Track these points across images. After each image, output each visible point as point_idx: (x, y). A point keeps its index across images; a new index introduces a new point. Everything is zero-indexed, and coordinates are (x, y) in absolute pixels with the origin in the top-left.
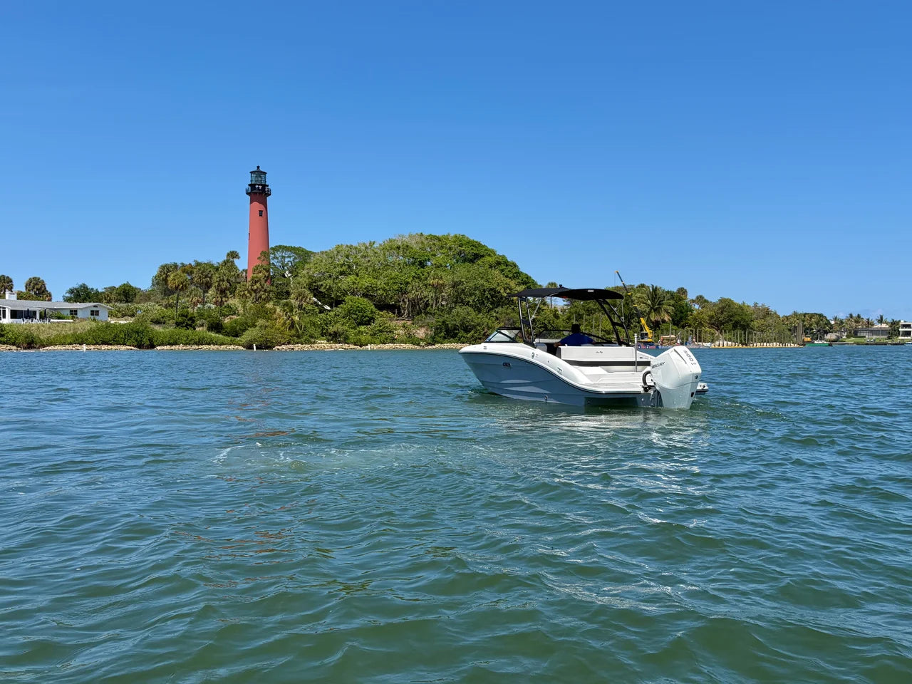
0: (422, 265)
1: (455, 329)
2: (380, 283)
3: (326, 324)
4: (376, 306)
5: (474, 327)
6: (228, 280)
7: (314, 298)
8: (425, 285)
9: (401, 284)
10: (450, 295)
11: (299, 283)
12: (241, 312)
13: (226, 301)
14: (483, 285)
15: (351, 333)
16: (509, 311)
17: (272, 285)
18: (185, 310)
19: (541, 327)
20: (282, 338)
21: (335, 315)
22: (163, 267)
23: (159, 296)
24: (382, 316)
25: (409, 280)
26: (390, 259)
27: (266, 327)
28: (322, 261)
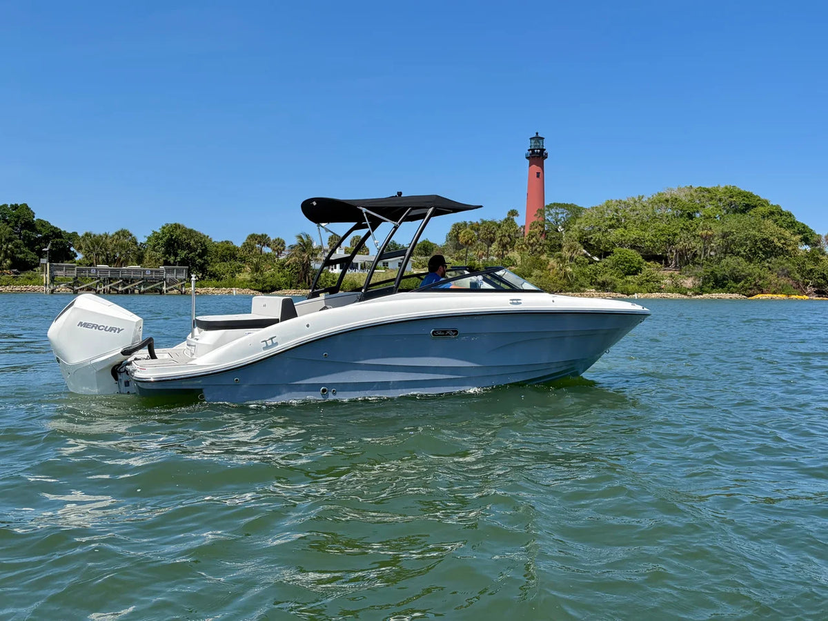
0: (690, 216)
1: (724, 279)
2: (648, 235)
3: (595, 274)
4: (644, 257)
5: (745, 277)
6: (509, 236)
7: (584, 250)
8: (694, 236)
9: (669, 235)
10: (719, 245)
11: (570, 237)
12: (519, 263)
13: (506, 254)
14: (755, 236)
15: (619, 282)
16: (784, 261)
17: (546, 239)
18: (473, 262)
19: (819, 278)
20: (554, 286)
21: (604, 266)
22: (455, 225)
23: (452, 250)
24: (649, 267)
25: (677, 231)
26: (658, 212)
27: (541, 276)
28: (592, 216)
